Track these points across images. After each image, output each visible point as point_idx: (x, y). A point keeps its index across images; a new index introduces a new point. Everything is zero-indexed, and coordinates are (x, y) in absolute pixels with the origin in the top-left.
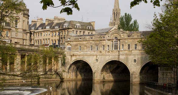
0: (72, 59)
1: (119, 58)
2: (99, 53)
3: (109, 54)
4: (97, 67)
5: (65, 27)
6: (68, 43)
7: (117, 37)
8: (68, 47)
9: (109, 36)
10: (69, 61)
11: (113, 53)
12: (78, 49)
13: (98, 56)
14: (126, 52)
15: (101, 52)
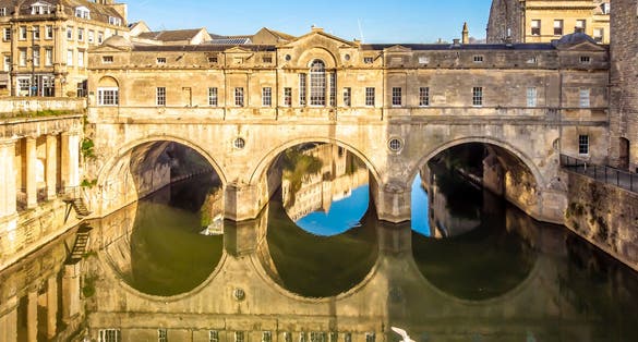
0: (124, 138)
1: (332, 132)
2: (251, 117)
3: (293, 118)
4: (242, 166)
5: (38, 13)
6: (101, 75)
7: (320, 62)
8: (102, 90)
9: (288, 58)
10: (112, 143)
11: (307, 115)
12: (149, 97)
13: (245, 128)
14: (359, 113)
15: (255, 111)
